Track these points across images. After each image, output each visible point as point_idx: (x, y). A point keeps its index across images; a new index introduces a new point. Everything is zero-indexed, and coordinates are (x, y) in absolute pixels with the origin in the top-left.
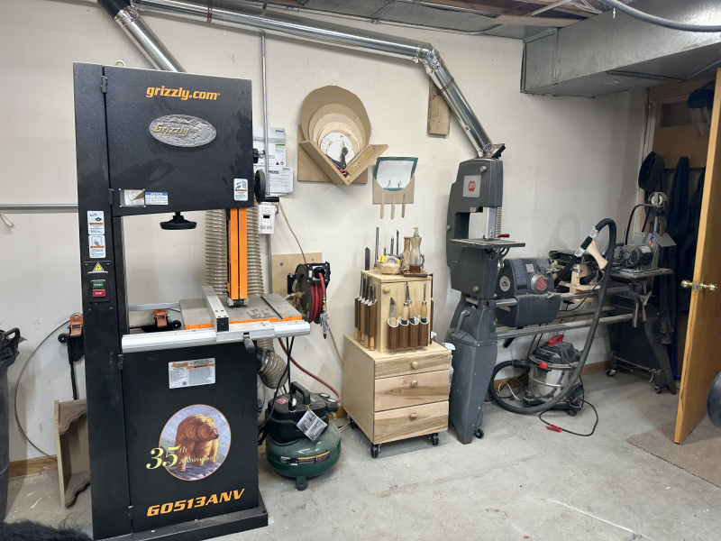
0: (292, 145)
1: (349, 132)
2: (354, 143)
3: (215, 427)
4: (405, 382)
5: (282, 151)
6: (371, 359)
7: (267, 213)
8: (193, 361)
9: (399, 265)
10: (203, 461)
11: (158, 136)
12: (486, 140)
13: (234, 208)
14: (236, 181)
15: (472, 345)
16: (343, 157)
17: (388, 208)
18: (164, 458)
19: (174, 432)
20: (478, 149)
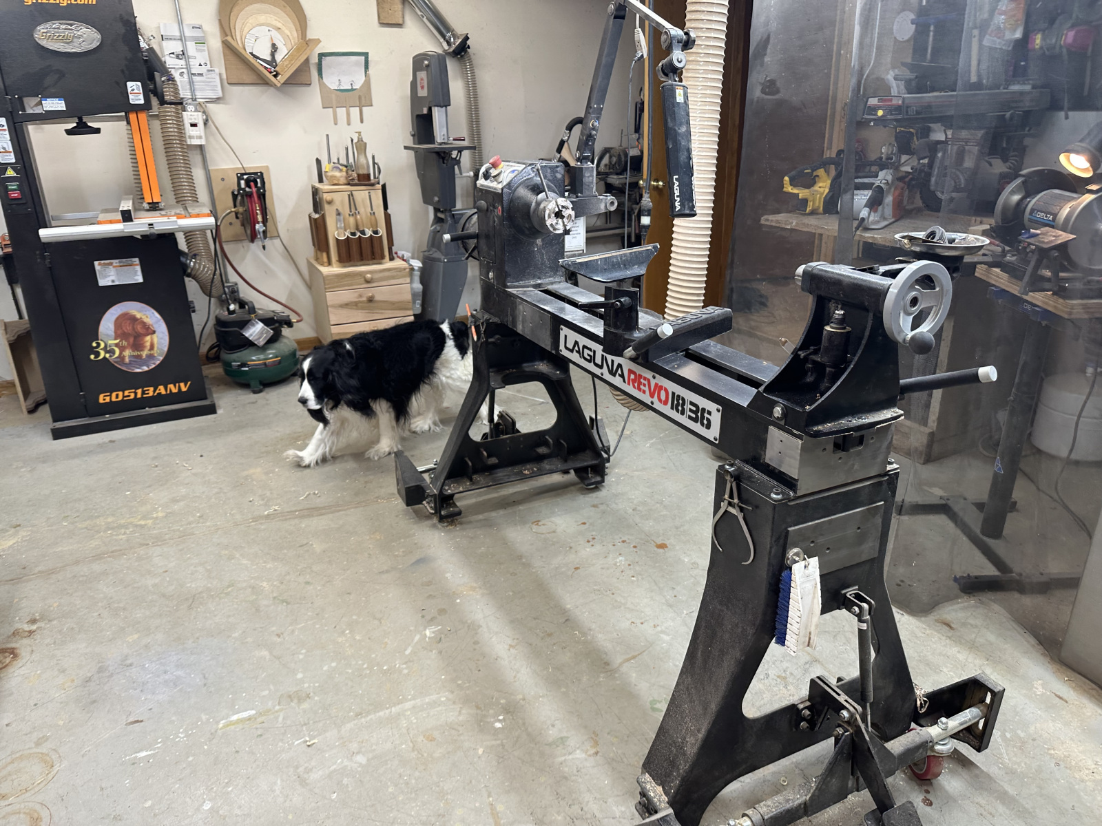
0: (215, 43)
1: (279, 25)
2: (286, 37)
3: (151, 323)
4: (360, 296)
5: (204, 50)
6: (320, 271)
7: (193, 121)
8: (117, 261)
9: (344, 174)
10: (144, 354)
11: (44, 43)
12: (448, 29)
13: (132, 111)
14: (129, 84)
15: (439, 260)
16: (273, 55)
17: (341, 112)
18: (107, 352)
19: (112, 327)
20: (442, 40)
